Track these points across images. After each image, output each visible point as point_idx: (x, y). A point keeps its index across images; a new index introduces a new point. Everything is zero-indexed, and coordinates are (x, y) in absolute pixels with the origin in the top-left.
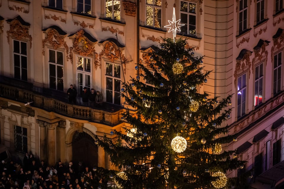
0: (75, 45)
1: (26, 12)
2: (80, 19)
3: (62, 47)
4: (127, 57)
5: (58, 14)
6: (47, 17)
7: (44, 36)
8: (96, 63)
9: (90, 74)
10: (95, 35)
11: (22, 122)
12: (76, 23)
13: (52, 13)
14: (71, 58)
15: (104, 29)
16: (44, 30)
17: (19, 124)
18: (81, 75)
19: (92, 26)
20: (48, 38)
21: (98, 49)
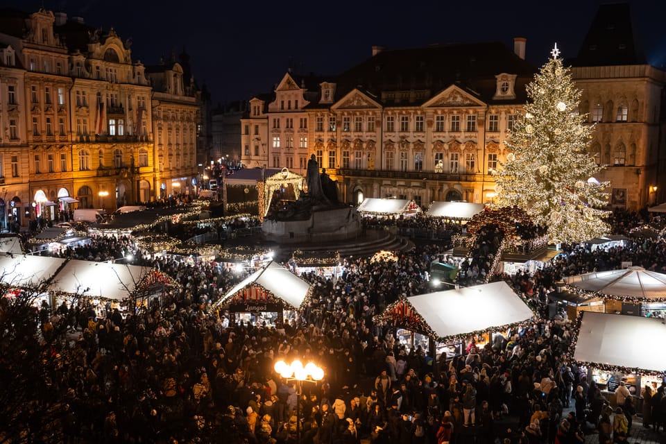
0: (449, 148)
1: (423, 137)
2: (453, 134)
3: (443, 150)
4: (479, 148)
5: (441, 134)
6: (435, 137)
7: (433, 147)
8: (461, 155)
9: (457, 161)
10: (461, 141)
11: (418, 193)
12: (451, 137)
13: (438, 134)
14: (447, 155)
15: (466, 137)
16: (433, 143)
17: (417, 194)
18: (452, 163)
19: (459, 137)
20: (435, 147)
21: (462, 147)
